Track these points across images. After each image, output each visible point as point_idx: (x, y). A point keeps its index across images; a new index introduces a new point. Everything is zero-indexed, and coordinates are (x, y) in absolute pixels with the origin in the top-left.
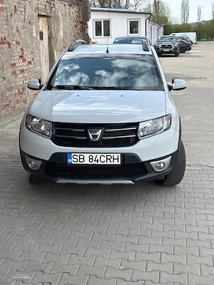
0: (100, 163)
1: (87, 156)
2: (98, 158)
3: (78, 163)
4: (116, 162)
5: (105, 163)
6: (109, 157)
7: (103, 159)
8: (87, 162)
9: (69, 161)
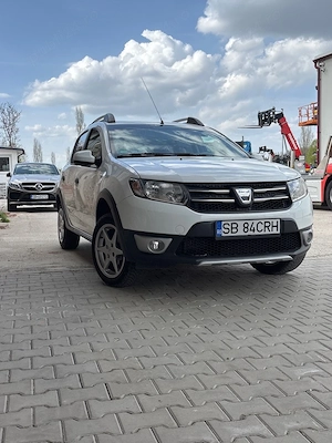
0: (256, 233)
1: (241, 224)
2: (255, 226)
3: (230, 234)
4: (275, 231)
5: (263, 233)
6: (267, 224)
7: (261, 227)
8: (241, 233)
9: (218, 232)
